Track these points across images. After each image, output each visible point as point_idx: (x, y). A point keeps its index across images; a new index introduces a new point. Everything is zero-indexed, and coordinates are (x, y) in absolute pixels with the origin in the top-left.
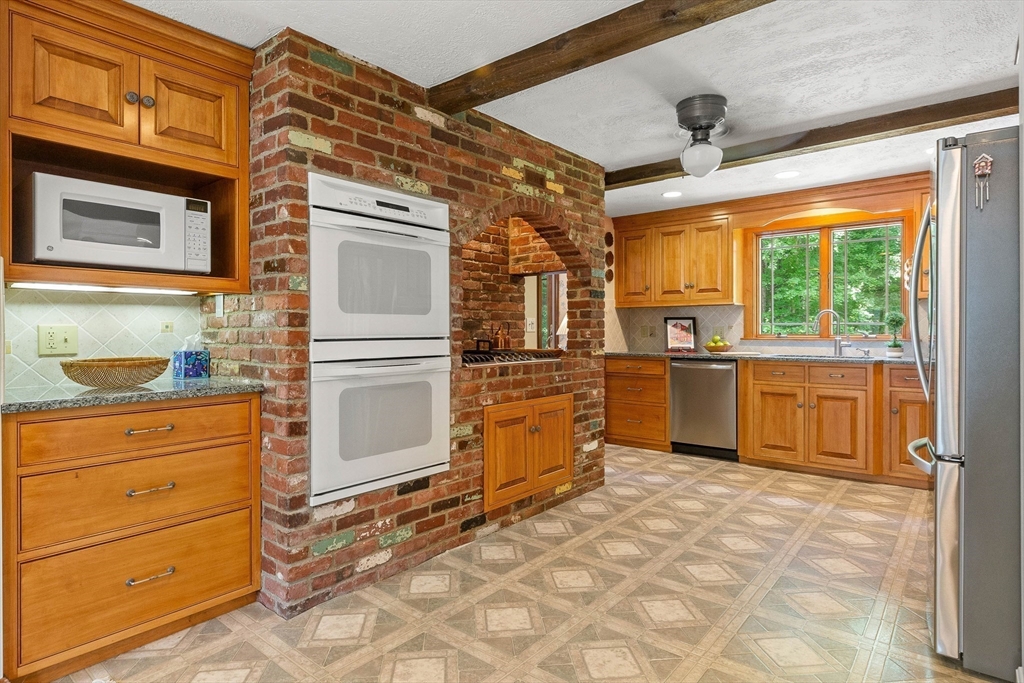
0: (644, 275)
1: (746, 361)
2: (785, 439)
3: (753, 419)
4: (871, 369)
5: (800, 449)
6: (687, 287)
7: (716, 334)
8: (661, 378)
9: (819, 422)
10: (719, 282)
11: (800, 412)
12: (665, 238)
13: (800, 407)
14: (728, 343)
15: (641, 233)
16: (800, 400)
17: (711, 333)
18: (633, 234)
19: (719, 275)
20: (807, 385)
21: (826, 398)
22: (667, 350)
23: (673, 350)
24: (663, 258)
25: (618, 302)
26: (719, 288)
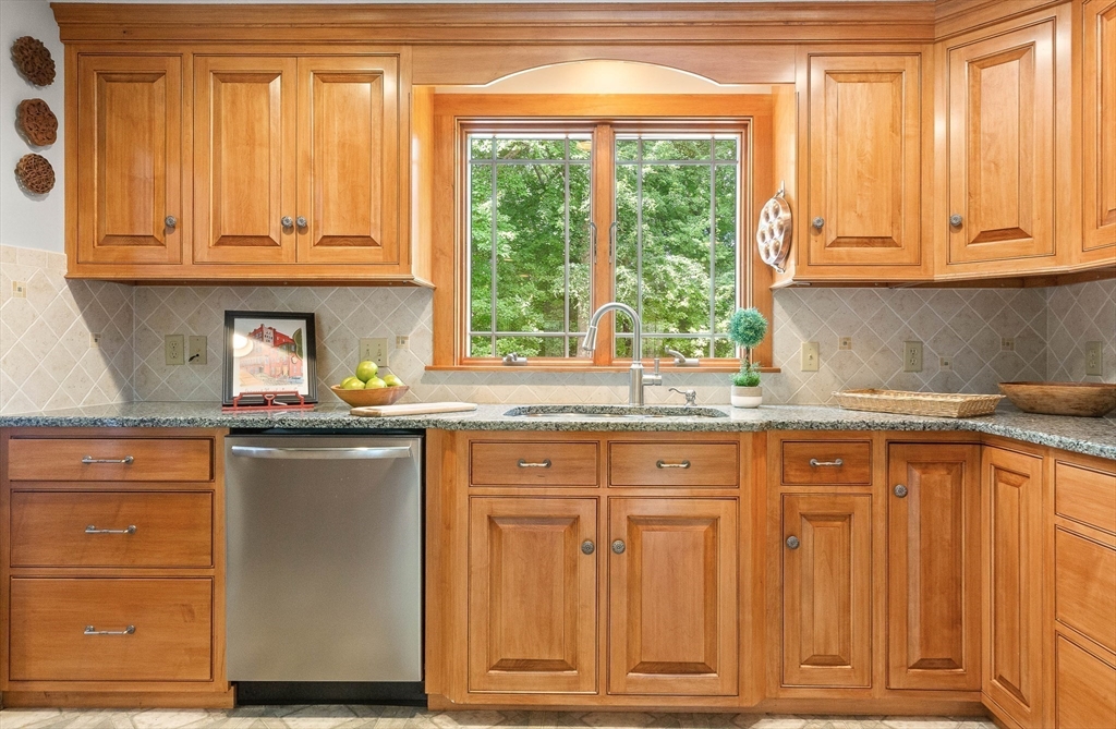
0: (159, 186)
1: (450, 432)
2: (551, 642)
3: (465, 594)
4: (747, 442)
5: (587, 661)
6: (288, 228)
7: (367, 357)
8: (200, 492)
9: (634, 584)
10: (376, 220)
11: (587, 564)
12: (227, 88)
13: (587, 551)
14: (398, 382)
15: (153, 65)
16: (588, 530)
17: (353, 354)
18: (124, 65)
19: (376, 203)
20: (604, 492)
21: (648, 521)
22: (229, 403)
23: (248, 402)
24: (217, 142)
25: (75, 261)
26: (376, 236)
